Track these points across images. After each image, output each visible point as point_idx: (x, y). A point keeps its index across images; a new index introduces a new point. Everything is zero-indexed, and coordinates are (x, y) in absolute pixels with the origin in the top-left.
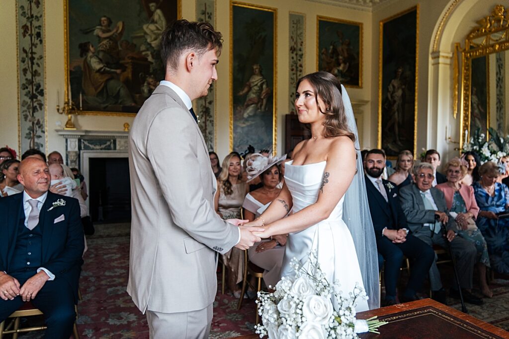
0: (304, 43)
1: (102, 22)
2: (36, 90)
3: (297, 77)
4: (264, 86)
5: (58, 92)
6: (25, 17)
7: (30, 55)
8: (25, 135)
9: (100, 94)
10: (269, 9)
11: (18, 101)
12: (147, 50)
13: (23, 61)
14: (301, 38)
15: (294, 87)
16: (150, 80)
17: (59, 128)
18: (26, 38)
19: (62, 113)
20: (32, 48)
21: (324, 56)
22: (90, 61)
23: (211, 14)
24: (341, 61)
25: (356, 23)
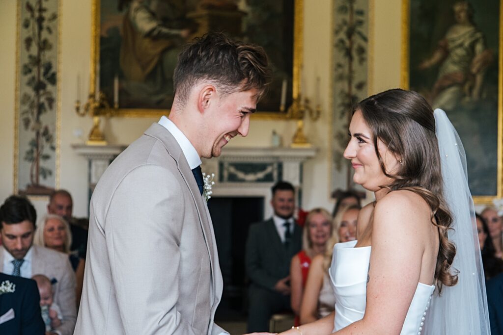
2: (45, 74)
4: (479, 47)
5: (79, 78)
7: (37, 14)
8: (24, 155)
9: (151, 77)
11: (16, 95)
13: (26, 25)
17: (77, 141)
19: (83, 115)
20: (39, 2)
22: (134, 18)
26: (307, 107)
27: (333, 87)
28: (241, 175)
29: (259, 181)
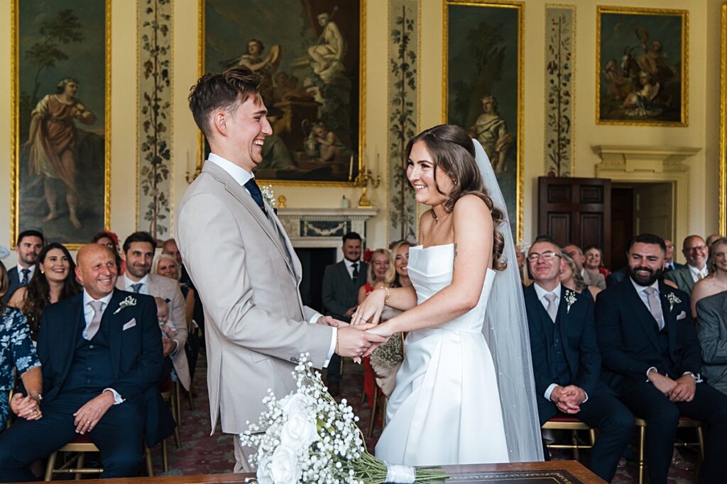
0: (573, 55)
1: (250, 49)
2: (161, 151)
3: (559, 113)
4: (501, 131)
5: (188, 153)
6: (148, 50)
7: (153, 103)
8: (144, 215)
10: (509, 4)
11: (137, 167)
12: (314, 85)
13: (145, 112)
14: (568, 47)
15: (554, 130)
16: (318, 130)
18: (149, 79)
20: (155, 93)
21: (610, 73)
23: (412, 22)
24: (645, 80)
25: (674, 12)
26: (370, 177)
27: (390, 162)
28: (318, 231)
29: (332, 235)
